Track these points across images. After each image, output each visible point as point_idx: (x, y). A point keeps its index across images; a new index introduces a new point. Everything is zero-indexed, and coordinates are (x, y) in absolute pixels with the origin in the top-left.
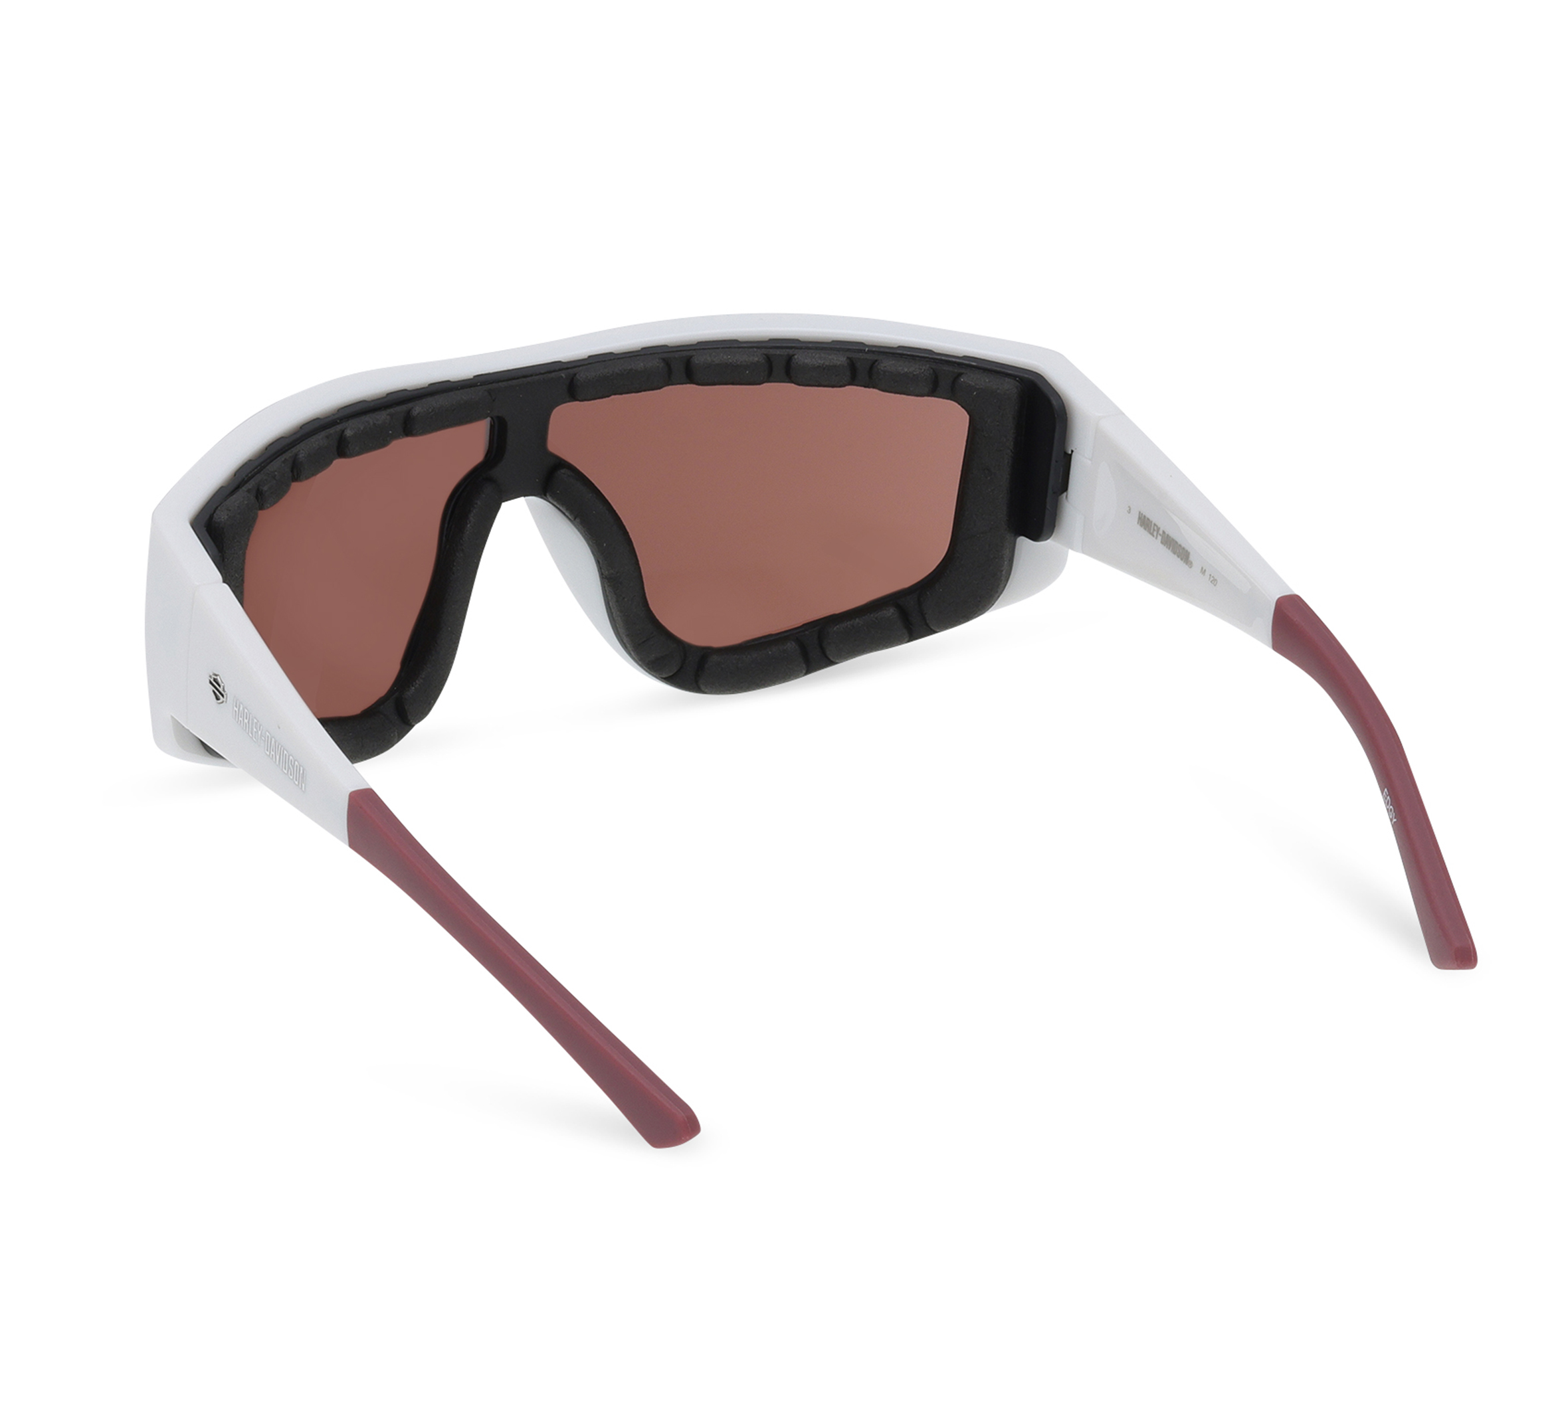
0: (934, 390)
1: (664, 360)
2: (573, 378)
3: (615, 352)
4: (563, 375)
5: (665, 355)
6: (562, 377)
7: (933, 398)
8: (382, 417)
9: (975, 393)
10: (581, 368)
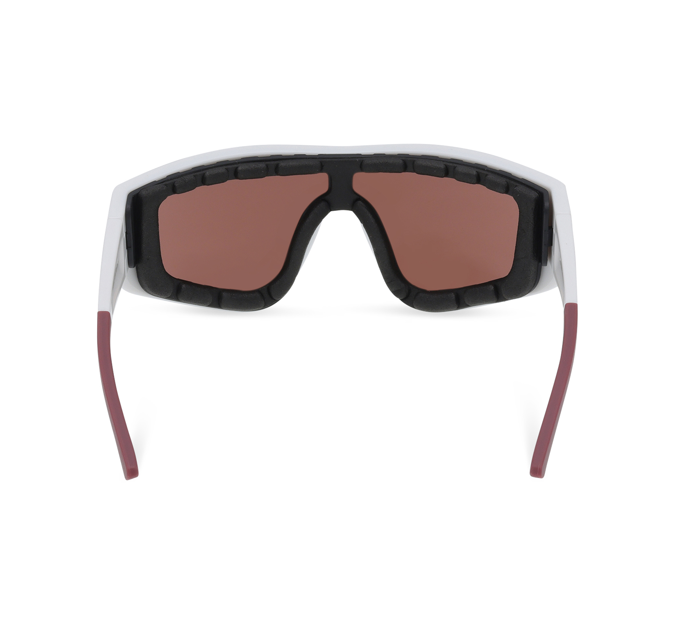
0: (507, 190)
1: (403, 160)
2: (362, 162)
3: (386, 154)
4: (357, 160)
5: (404, 159)
6: (357, 161)
7: (507, 195)
8: (262, 165)
9: (518, 195)
10: (366, 158)
